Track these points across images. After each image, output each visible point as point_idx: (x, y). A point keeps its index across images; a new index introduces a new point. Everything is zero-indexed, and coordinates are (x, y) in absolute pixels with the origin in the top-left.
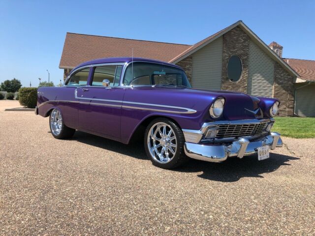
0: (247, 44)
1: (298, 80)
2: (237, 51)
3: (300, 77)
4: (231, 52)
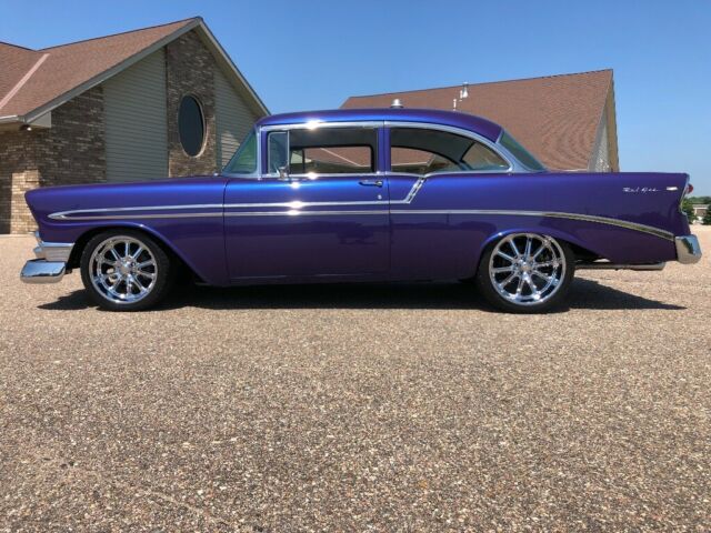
0: (209, 73)
2: (193, 85)
4: (183, 86)
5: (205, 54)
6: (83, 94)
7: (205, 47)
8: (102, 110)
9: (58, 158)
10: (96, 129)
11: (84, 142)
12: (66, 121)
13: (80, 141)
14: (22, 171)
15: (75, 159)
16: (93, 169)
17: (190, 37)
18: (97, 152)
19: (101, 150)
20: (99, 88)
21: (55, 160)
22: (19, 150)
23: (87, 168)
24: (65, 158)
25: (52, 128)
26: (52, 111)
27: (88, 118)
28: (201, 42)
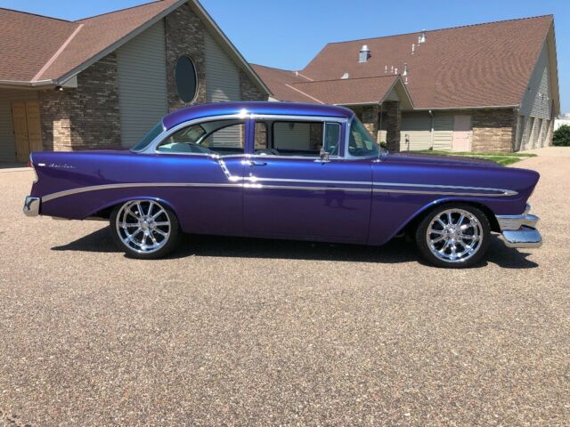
0: (200, 37)
1: (271, 100)
2: (187, 47)
3: (273, 95)
4: (179, 49)
5: (196, 21)
6: (102, 60)
7: (197, 17)
8: (116, 71)
9: (84, 110)
10: (112, 86)
11: (103, 96)
12: (90, 81)
13: (100, 96)
14: (59, 120)
15: (97, 109)
16: (110, 116)
17: (184, 10)
18: (113, 103)
19: (116, 101)
20: (113, 55)
21: (81, 110)
22: (56, 104)
23: (105, 116)
24: (90, 109)
25: (78, 87)
26: (78, 75)
27: (105, 78)
28: (193, 12)
